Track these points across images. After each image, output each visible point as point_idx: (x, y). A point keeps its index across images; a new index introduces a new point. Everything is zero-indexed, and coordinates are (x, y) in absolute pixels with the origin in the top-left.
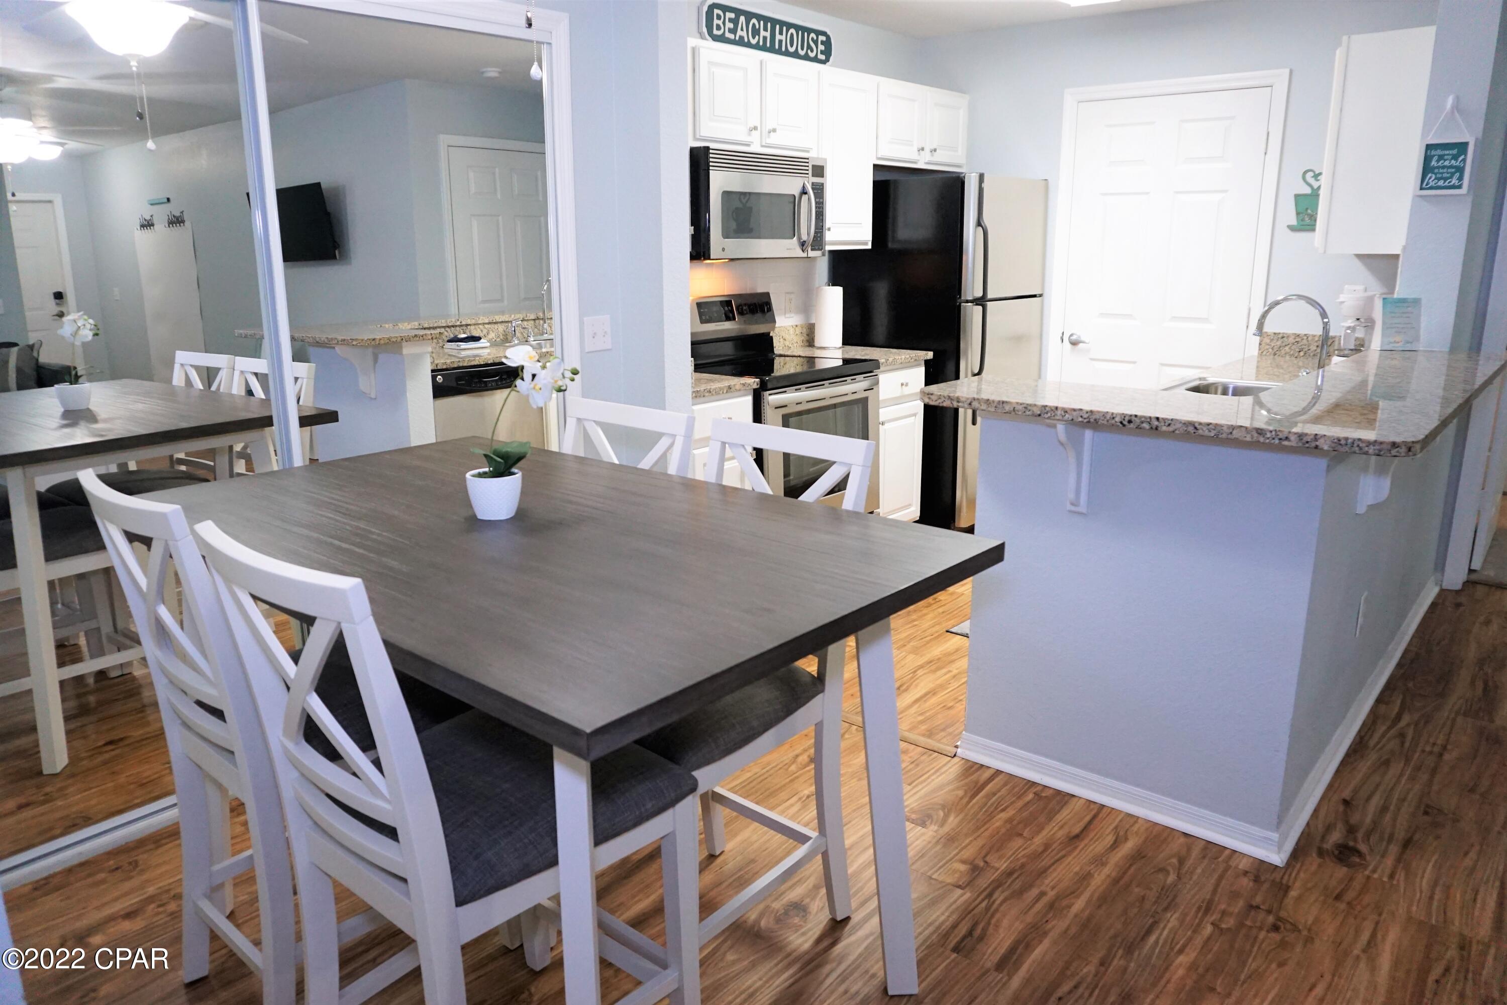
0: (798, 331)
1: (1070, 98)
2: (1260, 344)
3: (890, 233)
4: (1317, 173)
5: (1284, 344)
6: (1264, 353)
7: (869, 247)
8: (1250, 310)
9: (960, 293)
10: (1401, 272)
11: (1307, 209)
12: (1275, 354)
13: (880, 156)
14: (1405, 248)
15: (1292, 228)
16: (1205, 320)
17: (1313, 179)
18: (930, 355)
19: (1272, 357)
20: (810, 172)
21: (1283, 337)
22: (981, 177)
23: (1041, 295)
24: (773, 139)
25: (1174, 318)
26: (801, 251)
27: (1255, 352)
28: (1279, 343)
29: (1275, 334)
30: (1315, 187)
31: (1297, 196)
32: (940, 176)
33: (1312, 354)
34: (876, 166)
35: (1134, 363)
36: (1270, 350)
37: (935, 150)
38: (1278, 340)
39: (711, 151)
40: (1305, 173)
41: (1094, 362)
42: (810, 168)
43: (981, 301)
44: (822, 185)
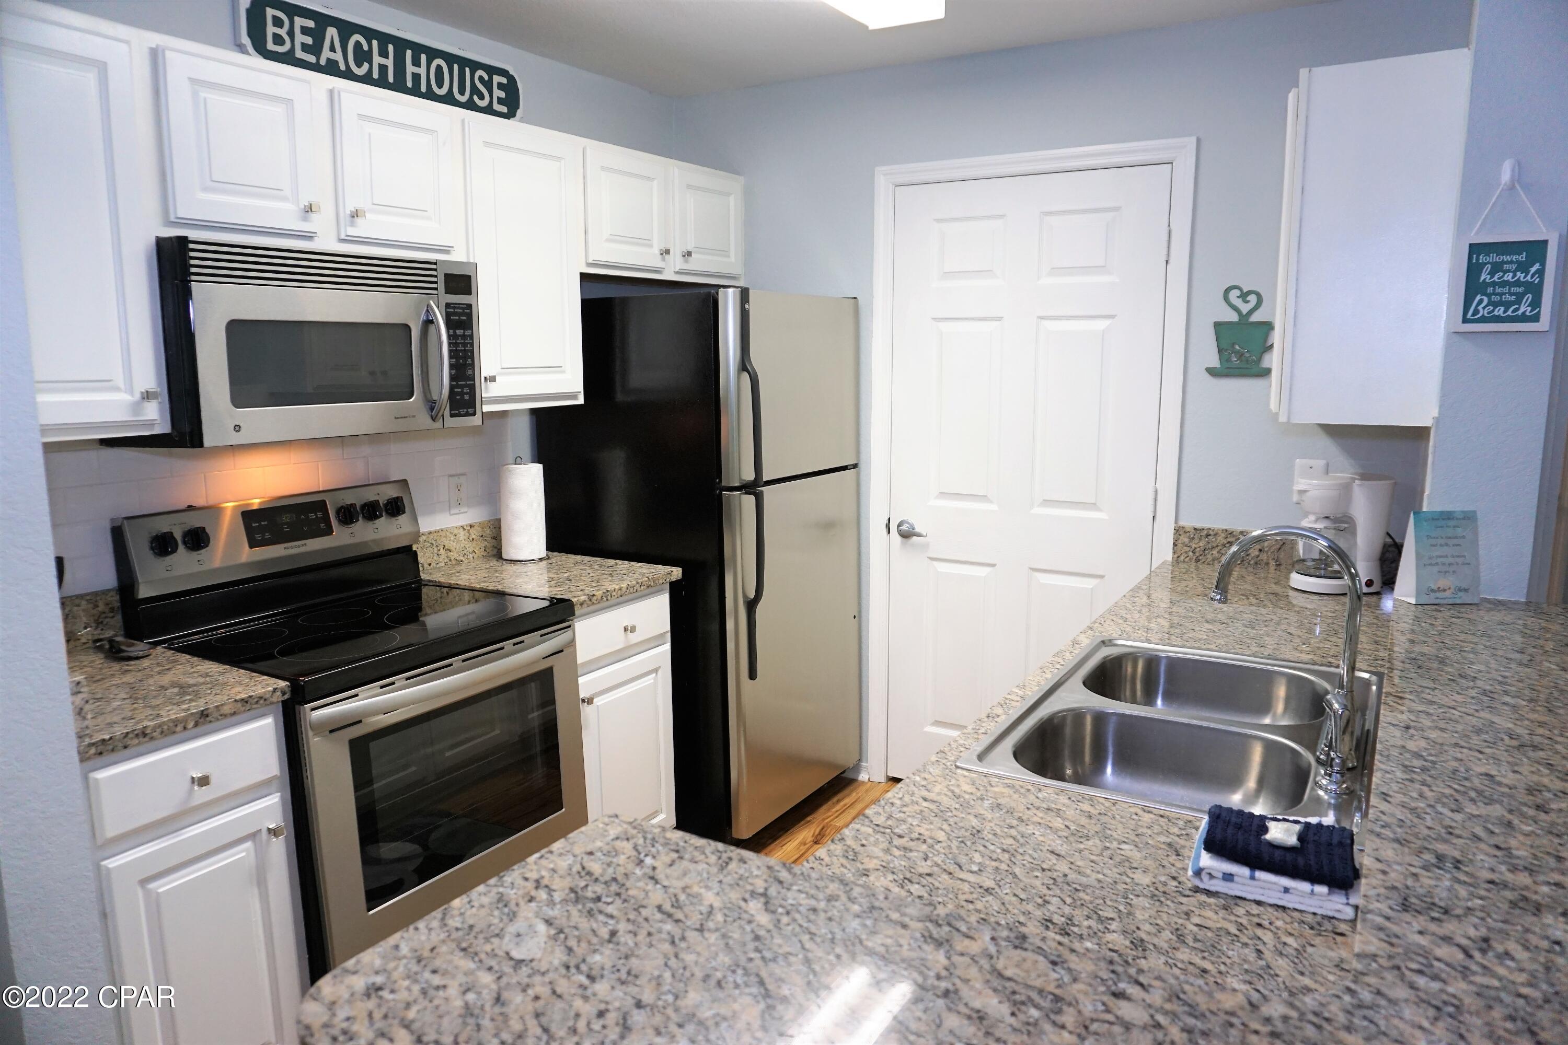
0: (475, 533)
1: (883, 180)
2: (1175, 545)
3: (618, 378)
4: (1245, 291)
5: (1210, 546)
6: (1182, 558)
7: (581, 401)
8: (1156, 492)
9: (719, 475)
10: (1433, 462)
11: (1233, 344)
12: (1197, 560)
13: (590, 261)
14: (1437, 420)
15: (1212, 372)
16: (1093, 506)
17: (1240, 300)
18: (677, 573)
19: (1193, 565)
20: (441, 286)
21: (1208, 535)
22: (744, 295)
23: (855, 466)
24: (362, 229)
25: (1047, 503)
26: (429, 421)
27: (1169, 556)
28: (1202, 544)
29: (1195, 529)
30: (1244, 312)
31: (1218, 325)
32: (703, 291)
33: (1252, 562)
34: (584, 277)
35: (993, 565)
36: (1191, 554)
37: (689, 254)
38: (1200, 539)
39: (191, 246)
40: (1227, 291)
41: (936, 563)
42: (441, 280)
43: (753, 488)
44: (469, 306)
